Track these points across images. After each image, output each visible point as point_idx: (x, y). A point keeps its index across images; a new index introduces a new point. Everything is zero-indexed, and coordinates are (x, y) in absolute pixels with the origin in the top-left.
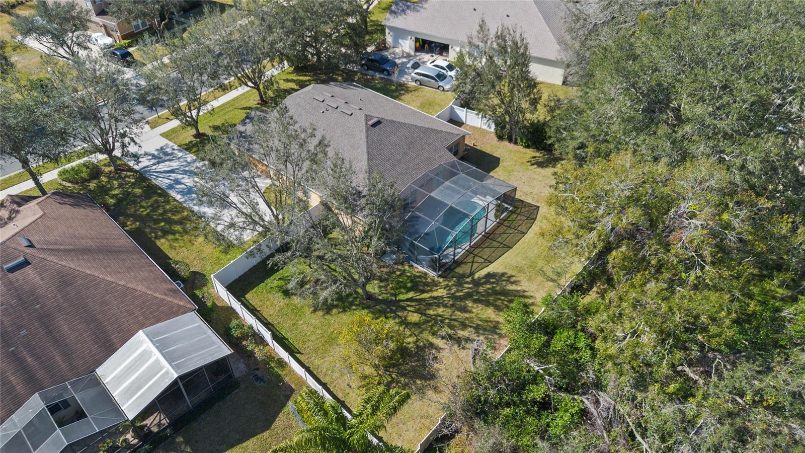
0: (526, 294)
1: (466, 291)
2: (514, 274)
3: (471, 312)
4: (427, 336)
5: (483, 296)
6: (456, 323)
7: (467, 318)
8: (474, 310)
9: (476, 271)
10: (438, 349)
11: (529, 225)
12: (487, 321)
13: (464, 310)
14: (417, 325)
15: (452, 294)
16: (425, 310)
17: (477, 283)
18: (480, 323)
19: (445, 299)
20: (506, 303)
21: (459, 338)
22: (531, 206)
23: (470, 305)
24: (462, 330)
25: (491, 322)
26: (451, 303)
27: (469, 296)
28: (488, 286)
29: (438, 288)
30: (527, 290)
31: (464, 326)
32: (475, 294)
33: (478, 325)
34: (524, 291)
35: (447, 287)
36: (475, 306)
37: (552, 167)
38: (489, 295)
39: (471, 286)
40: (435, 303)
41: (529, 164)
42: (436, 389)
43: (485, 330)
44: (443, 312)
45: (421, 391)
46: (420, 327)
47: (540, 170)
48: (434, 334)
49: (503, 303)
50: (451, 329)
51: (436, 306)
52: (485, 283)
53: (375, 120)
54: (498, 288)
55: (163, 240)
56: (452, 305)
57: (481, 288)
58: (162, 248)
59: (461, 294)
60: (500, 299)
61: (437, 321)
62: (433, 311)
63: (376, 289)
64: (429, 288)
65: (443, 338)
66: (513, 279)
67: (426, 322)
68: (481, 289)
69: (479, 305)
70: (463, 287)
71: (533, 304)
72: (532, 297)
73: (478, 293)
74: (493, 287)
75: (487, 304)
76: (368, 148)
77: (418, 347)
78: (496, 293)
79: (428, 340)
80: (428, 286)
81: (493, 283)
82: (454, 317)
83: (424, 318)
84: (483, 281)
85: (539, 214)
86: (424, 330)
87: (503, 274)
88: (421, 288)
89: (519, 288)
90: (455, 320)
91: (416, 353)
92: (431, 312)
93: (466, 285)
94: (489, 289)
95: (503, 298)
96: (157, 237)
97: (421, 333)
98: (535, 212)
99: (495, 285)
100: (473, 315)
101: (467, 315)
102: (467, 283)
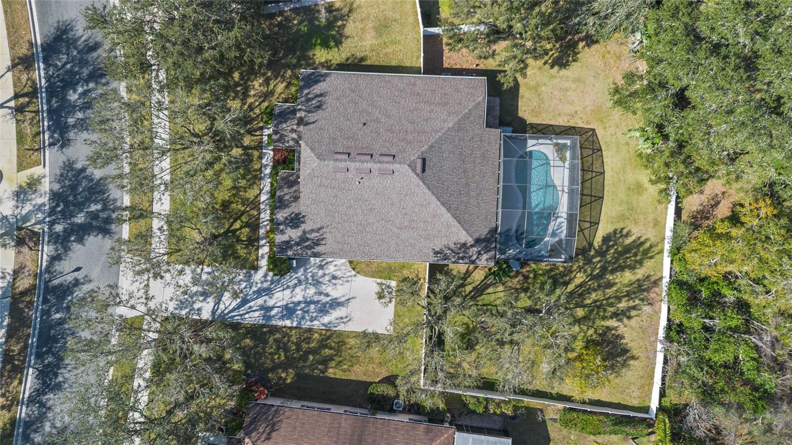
0: (642, 240)
1: (599, 266)
2: (622, 227)
3: (615, 284)
4: (600, 323)
5: (614, 263)
6: (611, 300)
7: (616, 291)
8: (617, 281)
9: (591, 239)
10: (616, 329)
11: (600, 161)
12: (631, 284)
13: (610, 285)
14: (585, 318)
15: (591, 274)
16: (582, 301)
17: (601, 253)
18: (628, 289)
19: (590, 283)
20: (633, 258)
21: (622, 311)
22: (587, 132)
23: (611, 278)
24: (620, 302)
25: (634, 283)
26: (596, 284)
27: (604, 270)
28: (612, 251)
29: (574, 273)
30: (639, 235)
31: (619, 299)
32: (607, 265)
33: (627, 291)
34: (639, 238)
35: (581, 269)
36: (615, 276)
37: (575, 61)
38: (617, 260)
39: (598, 259)
40: (584, 291)
41: (547, 66)
42: (633, 358)
43: (634, 293)
44: (596, 296)
45: (624, 364)
46: (590, 319)
47: (564, 72)
48: (604, 318)
49: (631, 261)
50: (612, 307)
51: (588, 293)
52: (608, 249)
53: (419, 162)
54: (620, 249)
55: (331, 370)
56: (599, 286)
57: (608, 256)
58: (337, 377)
59: (597, 271)
60: (627, 258)
61: (598, 306)
62: (589, 299)
63: (528, 301)
64: (568, 278)
65: (612, 318)
66: (625, 232)
67: (591, 311)
68: (609, 258)
69: (618, 274)
70: (594, 263)
71: (651, 247)
72: (646, 239)
73: (609, 262)
74: (616, 249)
75: (622, 268)
76: (438, 199)
77: (600, 335)
78: (621, 254)
79: (603, 326)
80: (565, 275)
81: (613, 246)
82: (607, 296)
83: (586, 309)
84: (604, 247)
85: (600, 139)
86: (594, 320)
87: (615, 232)
88: (562, 280)
89: (634, 238)
90: (609, 298)
91: (602, 340)
92: (588, 301)
93: (595, 260)
94: (614, 253)
95: (628, 255)
96: (323, 372)
97: (594, 323)
98: (595, 138)
99: (616, 247)
100: (619, 285)
101: (615, 288)
102: (593, 257)
